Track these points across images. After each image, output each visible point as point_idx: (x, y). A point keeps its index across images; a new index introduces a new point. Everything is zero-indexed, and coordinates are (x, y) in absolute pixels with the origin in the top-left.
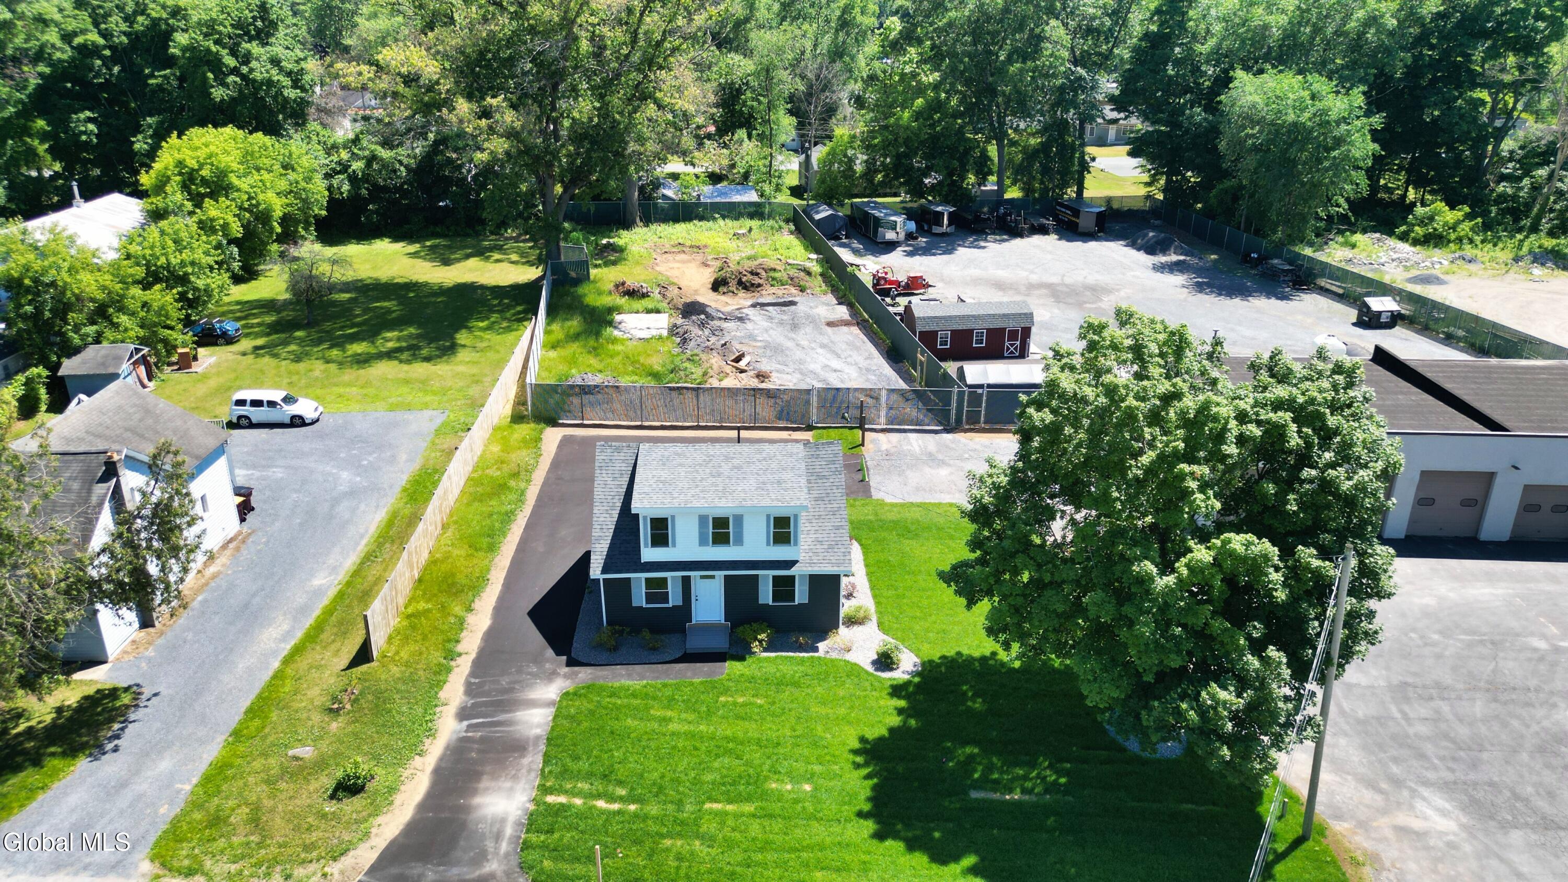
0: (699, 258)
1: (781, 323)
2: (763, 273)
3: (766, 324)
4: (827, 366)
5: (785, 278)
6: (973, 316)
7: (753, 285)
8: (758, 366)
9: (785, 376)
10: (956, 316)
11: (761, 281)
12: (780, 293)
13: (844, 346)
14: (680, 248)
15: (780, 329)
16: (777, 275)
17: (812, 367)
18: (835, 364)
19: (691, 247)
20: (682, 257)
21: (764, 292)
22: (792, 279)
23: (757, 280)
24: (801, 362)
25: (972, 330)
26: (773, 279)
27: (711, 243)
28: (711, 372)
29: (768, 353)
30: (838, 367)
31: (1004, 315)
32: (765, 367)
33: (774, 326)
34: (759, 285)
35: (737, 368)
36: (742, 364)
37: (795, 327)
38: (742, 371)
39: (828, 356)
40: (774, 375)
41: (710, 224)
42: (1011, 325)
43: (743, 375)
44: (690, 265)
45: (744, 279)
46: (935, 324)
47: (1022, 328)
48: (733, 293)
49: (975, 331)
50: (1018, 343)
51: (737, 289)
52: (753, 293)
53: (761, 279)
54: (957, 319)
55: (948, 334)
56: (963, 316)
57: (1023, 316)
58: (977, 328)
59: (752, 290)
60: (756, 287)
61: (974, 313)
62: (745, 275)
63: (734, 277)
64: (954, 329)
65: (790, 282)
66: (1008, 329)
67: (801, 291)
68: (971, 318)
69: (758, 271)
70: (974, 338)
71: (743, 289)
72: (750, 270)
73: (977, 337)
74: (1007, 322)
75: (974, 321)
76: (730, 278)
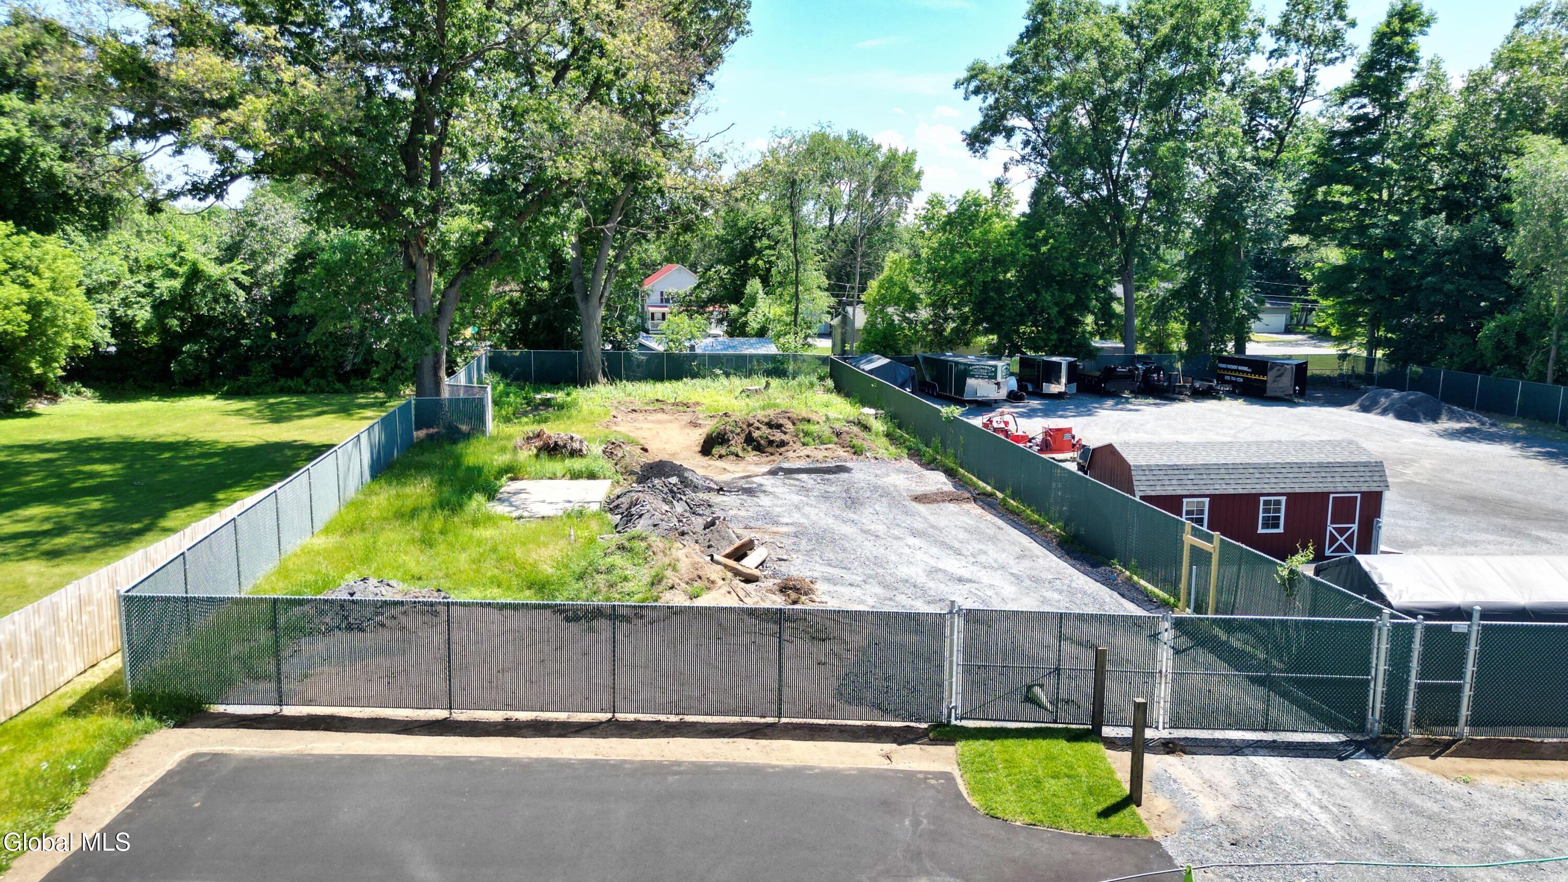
0: (687, 418)
1: (826, 496)
2: (789, 426)
3: (796, 498)
4: (938, 570)
5: (827, 432)
6: (1255, 467)
7: (771, 443)
8: (784, 568)
9: (847, 591)
10: (1218, 467)
11: (785, 438)
12: (820, 455)
13: (962, 535)
14: (658, 405)
15: (824, 506)
16: (812, 428)
17: (904, 571)
18: (952, 565)
19: (675, 404)
20: (660, 416)
21: (791, 454)
22: (838, 434)
23: (778, 436)
24: (878, 562)
25: (1256, 496)
26: (806, 434)
27: (707, 401)
28: (671, 577)
29: (804, 544)
30: (966, 574)
31: (1321, 465)
32: (797, 569)
33: (812, 501)
34: (783, 444)
35: (737, 573)
36: (750, 563)
37: (852, 502)
38: (749, 579)
39: (934, 550)
40: (820, 587)
41: (708, 381)
42: (1338, 486)
43: (750, 587)
44: (670, 425)
45: (756, 434)
46: (1174, 482)
47: (1363, 493)
48: (737, 456)
49: (1262, 499)
50: (1355, 527)
51: (744, 449)
52: (772, 454)
53: (785, 433)
54: (1223, 471)
55: (1203, 503)
56: (1235, 466)
57: (1362, 469)
58: (1265, 491)
59: (770, 450)
60: (778, 446)
61: (1255, 460)
62: (758, 429)
63: (738, 430)
64: (1217, 492)
65: (835, 439)
66: (1332, 496)
67: (855, 453)
68: (1251, 471)
69: (781, 421)
70: (1261, 515)
71: (754, 449)
72: (766, 420)
73: (1265, 511)
74: (1330, 479)
75: (1258, 476)
76: (732, 432)
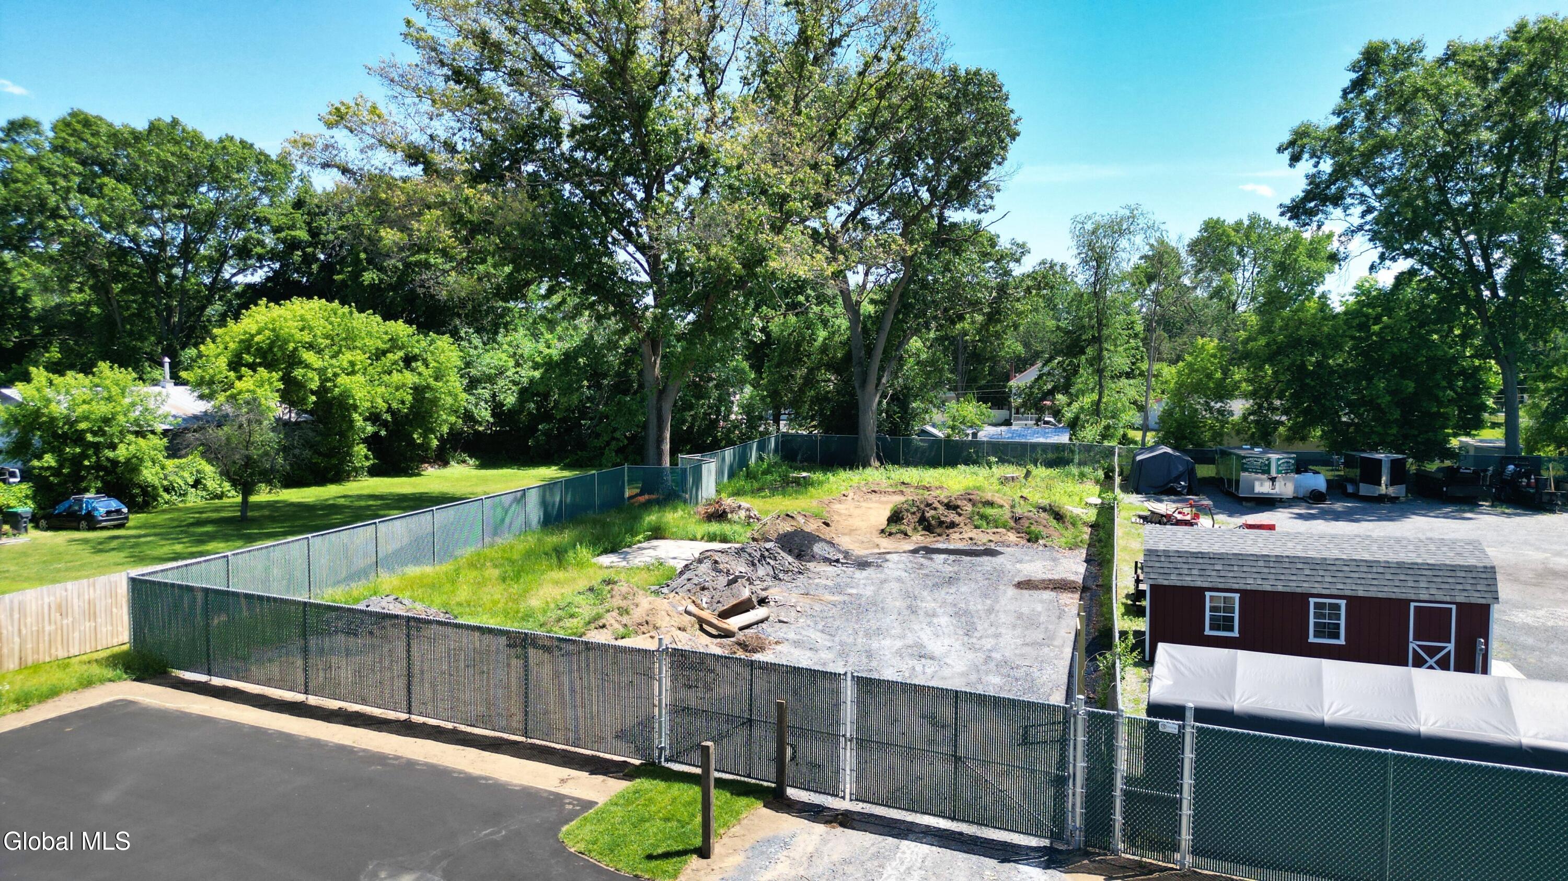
1: (929, 575)
2: (969, 508)
3: (898, 574)
5: (1006, 517)
6: (1306, 561)
7: (941, 523)
10: (1257, 558)
11: (957, 519)
12: (982, 536)
15: (913, 583)
16: (989, 511)
22: (1018, 519)
23: (952, 516)
25: (1305, 597)
26: (983, 517)
29: (831, 612)
31: (1400, 565)
33: (910, 577)
34: (953, 525)
38: (727, 635)
40: (780, 648)
42: (1424, 593)
45: (930, 514)
46: (1195, 572)
47: (1459, 605)
48: (906, 534)
49: (1312, 601)
50: (1451, 647)
51: (915, 529)
52: (939, 535)
53: (960, 515)
54: (1261, 563)
55: (1233, 598)
56: (1279, 559)
57: (1463, 574)
58: (1315, 591)
59: (938, 530)
60: (947, 528)
61: (1312, 554)
62: (935, 509)
63: (915, 509)
64: (1249, 587)
65: (1013, 524)
66: (1413, 605)
67: (1029, 541)
68: (1300, 566)
69: (959, 503)
70: (1312, 620)
71: (924, 529)
72: (946, 501)
73: (1317, 616)
74: (1411, 584)
75: (1307, 572)
76: (907, 511)
